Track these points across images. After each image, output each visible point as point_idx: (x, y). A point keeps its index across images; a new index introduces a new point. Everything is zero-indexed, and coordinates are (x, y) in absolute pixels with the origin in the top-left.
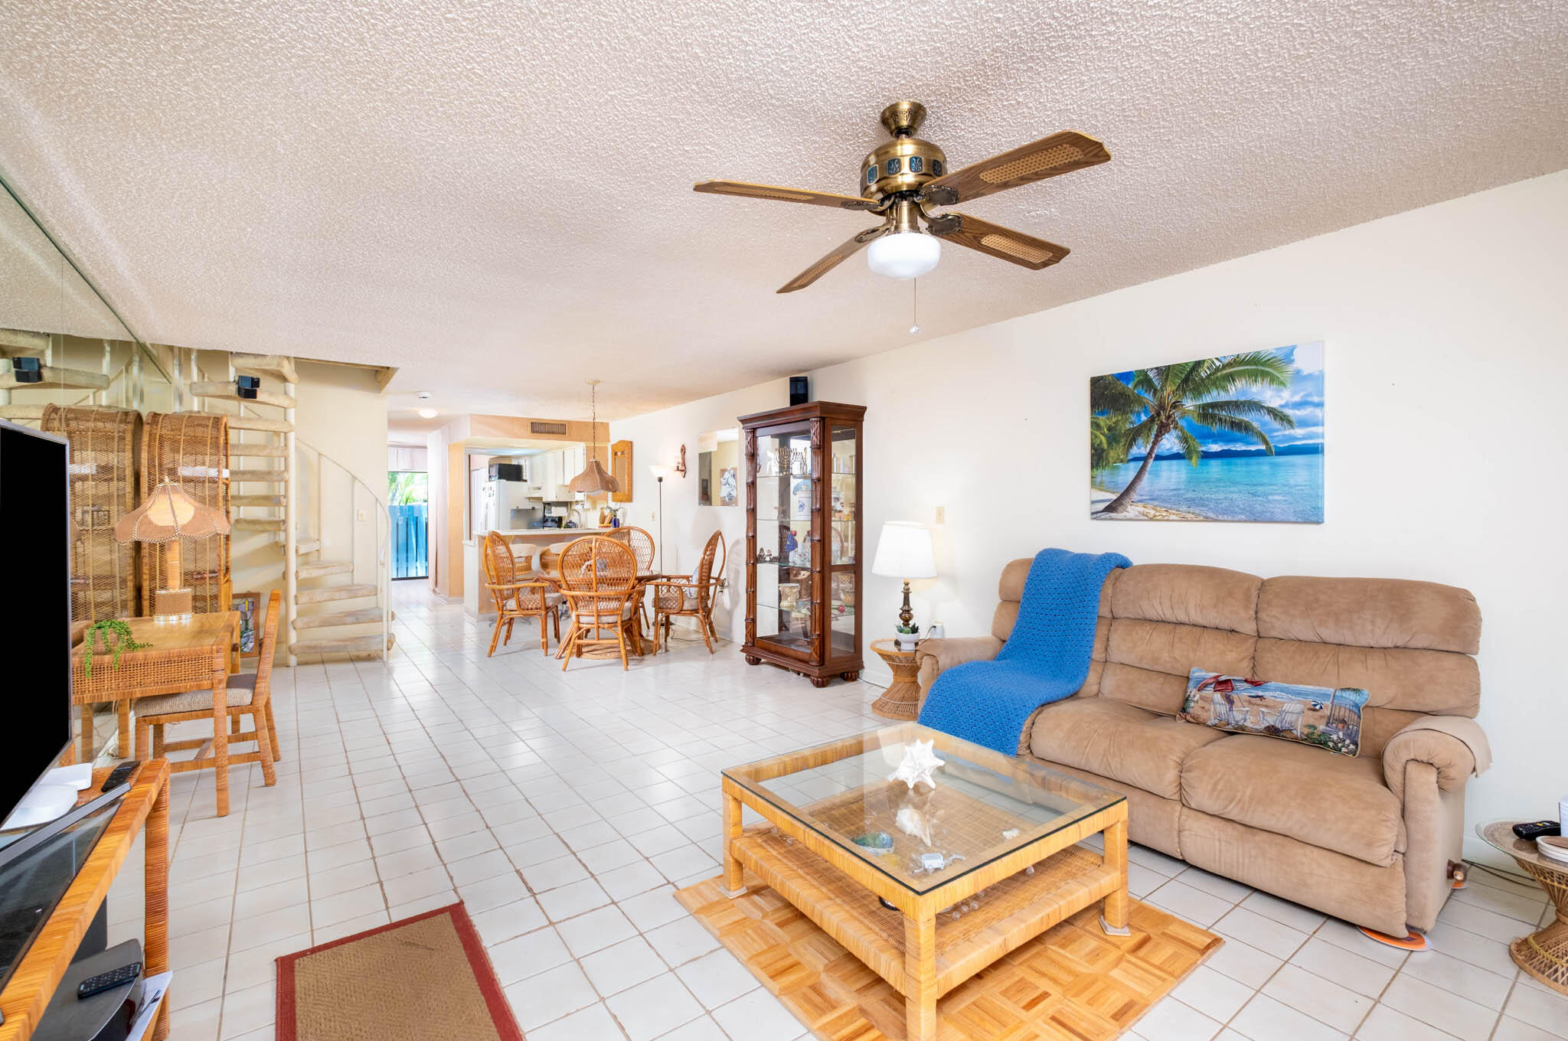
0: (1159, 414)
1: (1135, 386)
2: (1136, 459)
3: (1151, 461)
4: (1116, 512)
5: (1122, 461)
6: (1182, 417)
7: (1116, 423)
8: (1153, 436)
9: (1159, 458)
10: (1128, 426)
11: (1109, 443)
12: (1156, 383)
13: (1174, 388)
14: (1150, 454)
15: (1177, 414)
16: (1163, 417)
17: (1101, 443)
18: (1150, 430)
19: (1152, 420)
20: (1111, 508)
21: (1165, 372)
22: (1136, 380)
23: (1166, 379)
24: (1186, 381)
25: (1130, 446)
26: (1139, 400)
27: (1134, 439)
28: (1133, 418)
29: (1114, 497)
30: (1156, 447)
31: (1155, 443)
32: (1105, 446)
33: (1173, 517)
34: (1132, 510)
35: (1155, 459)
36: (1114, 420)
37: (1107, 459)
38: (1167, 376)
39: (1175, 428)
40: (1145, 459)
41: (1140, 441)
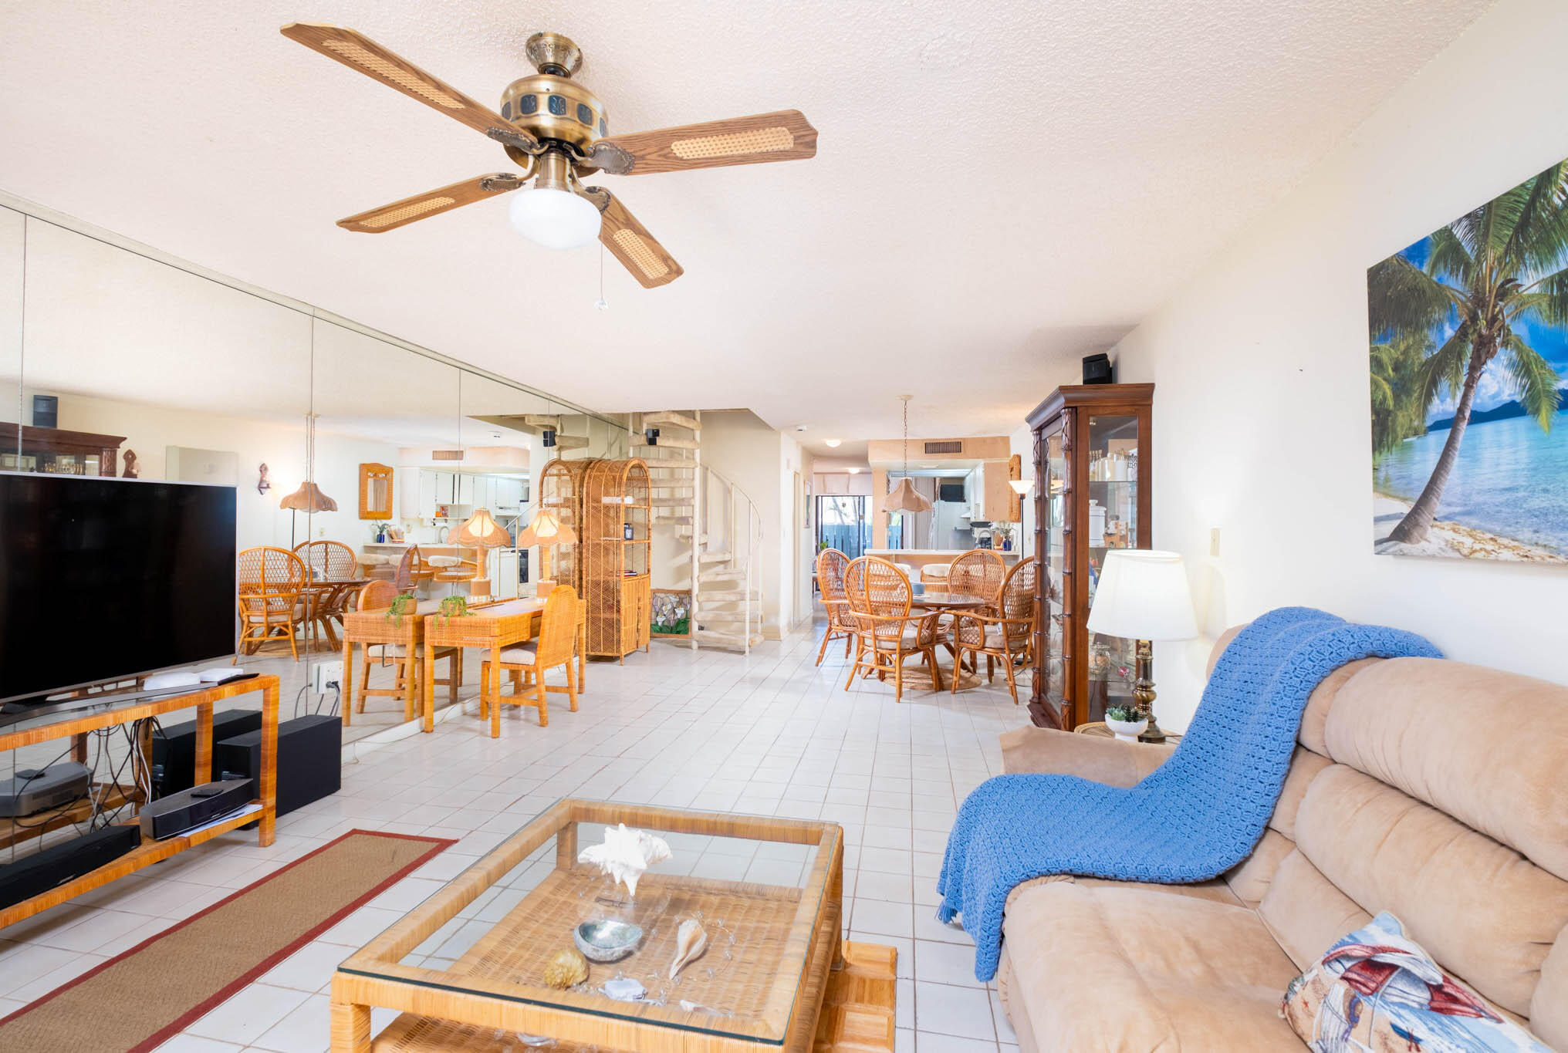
0: (1474, 318)
1: (1434, 267)
2: (1438, 426)
3: (1464, 426)
4: (1410, 541)
5: (1416, 434)
6: (1517, 316)
7: (1405, 352)
8: (1465, 370)
9: (1479, 418)
10: (1425, 356)
11: (1397, 397)
12: (1468, 250)
13: (1501, 250)
14: (1461, 411)
15: (1507, 309)
16: (1482, 323)
17: (1385, 398)
18: (1460, 358)
19: (1462, 334)
20: (1402, 534)
21: (1481, 220)
22: (1435, 251)
23: (1486, 235)
24: (1521, 228)
25: (1428, 397)
26: (1440, 297)
27: (1434, 383)
28: (1432, 336)
29: (1405, 509)
30: (1472, 395)
31: (1469, 386)
32: (1390, 403)
33: (1506, 555)
34: (1434, 536)
35: (1470, 423)
36: (1402, 347)
37: (1394, 431)
38: (1487, 227)
39: (1505, 344)
40: (1450, 424)
41: (1444, 384)
